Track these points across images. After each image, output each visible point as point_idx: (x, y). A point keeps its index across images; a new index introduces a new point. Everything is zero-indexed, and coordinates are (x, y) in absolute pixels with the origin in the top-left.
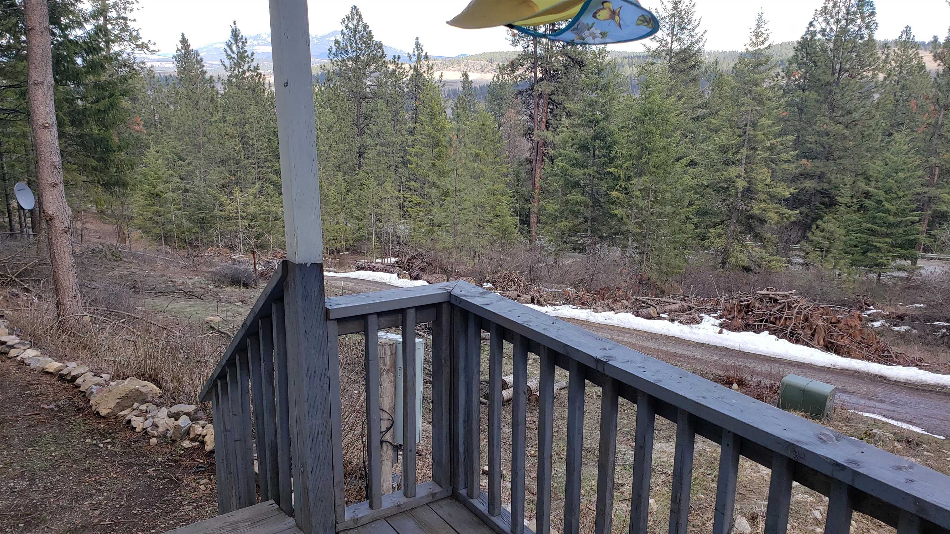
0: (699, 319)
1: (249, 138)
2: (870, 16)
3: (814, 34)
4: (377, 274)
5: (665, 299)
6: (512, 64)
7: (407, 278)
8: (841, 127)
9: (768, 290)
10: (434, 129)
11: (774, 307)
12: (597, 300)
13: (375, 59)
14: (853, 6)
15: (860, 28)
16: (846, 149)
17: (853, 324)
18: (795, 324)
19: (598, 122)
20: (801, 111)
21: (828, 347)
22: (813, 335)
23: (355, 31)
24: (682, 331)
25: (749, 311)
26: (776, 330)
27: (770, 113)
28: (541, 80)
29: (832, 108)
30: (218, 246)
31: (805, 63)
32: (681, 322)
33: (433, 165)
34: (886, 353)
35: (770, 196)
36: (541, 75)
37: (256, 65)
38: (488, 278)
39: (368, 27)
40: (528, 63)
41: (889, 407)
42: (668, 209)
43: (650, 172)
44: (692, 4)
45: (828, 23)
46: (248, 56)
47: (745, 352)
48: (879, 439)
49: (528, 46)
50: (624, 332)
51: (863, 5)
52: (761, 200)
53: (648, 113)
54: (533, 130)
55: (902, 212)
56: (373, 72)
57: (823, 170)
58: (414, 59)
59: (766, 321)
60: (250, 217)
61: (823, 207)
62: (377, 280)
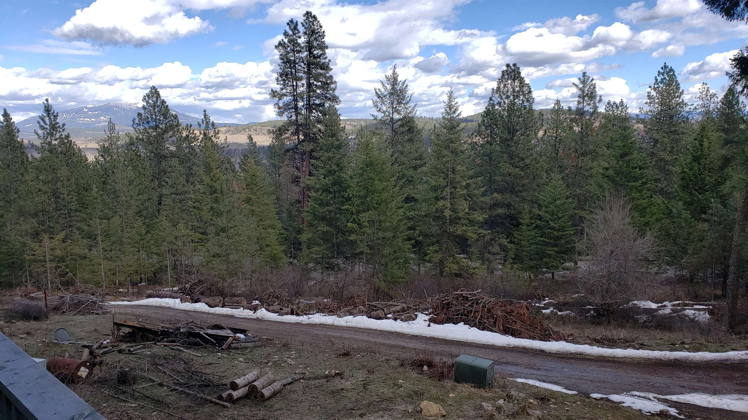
0: (414, 316)
1: (61, 193)
2: (528, 93)
3: (493, 105)
4: (164, 300)
5: (391, 303)
6: (280, 129)
7: (189, 302)
8: (518, 169)
9: (462, 291)
10: (211, 180)
11: (466, 303)
12: (342, 308)
13: (172, 127)
14: (516, 87)
15: (523, 102)
16: (523, 186)
17: (522, 312)
18: (481, 315)
19: (335, 172)
20: (491, 159)
21: (506, 331)
22: (495, 323)
23: (154, 106)
24: (402, 327)
25: (449, 308)
26: (469, 321)
27: (463, 161)
28: (303, 141)
29: (511, 156)
30: (26, 286)
31: (490, 126)
32: (402, 320)
33: (212, 208)
34: (547, 332)
35: (469, 221)
36: (303, 138)
37: (67, 134)
38: (257, 296)
39: (165, 102)
40: (292, 129)
41: (543, 373)
42: (389, 234)
43: (374, 208)
44: (405, 86)
45: (501, 98)
46: (59, 127)
47: (446, 340)
48: (515, 399)
49: (291, 116)
50: (359, 332)
51: (523, 86)
52: (463, 224)
53: (370, 164)
54: (300, 178)
55: (562, 229)
56: (170, 137)
57: (509, 200)
58: (203, 126)
59: (462, 315)
60: (57, 259)
61: (512, 227)
62: (164, 305)
